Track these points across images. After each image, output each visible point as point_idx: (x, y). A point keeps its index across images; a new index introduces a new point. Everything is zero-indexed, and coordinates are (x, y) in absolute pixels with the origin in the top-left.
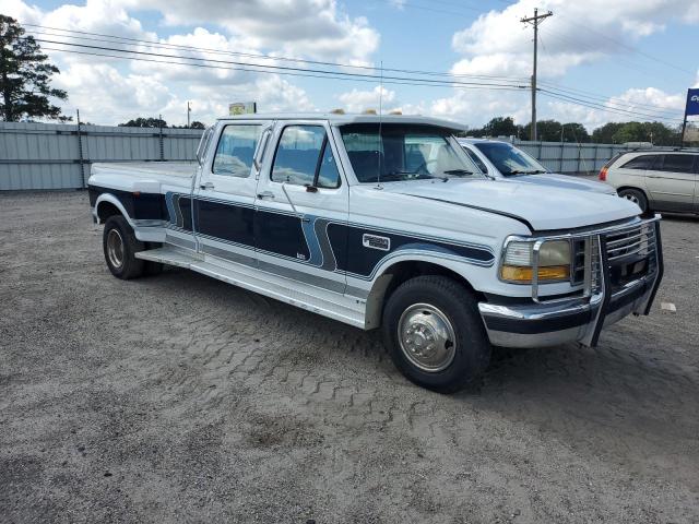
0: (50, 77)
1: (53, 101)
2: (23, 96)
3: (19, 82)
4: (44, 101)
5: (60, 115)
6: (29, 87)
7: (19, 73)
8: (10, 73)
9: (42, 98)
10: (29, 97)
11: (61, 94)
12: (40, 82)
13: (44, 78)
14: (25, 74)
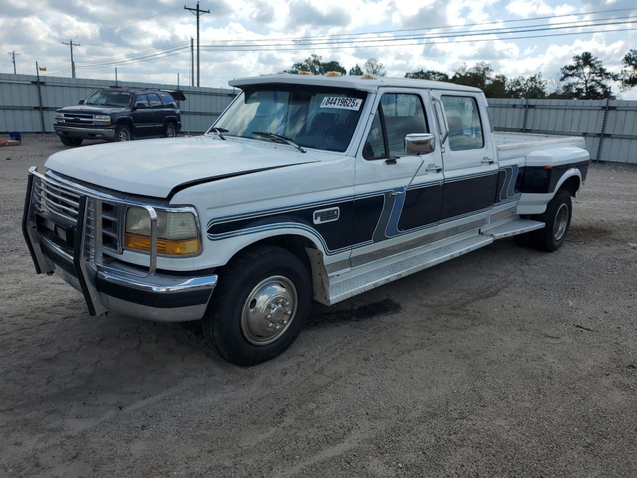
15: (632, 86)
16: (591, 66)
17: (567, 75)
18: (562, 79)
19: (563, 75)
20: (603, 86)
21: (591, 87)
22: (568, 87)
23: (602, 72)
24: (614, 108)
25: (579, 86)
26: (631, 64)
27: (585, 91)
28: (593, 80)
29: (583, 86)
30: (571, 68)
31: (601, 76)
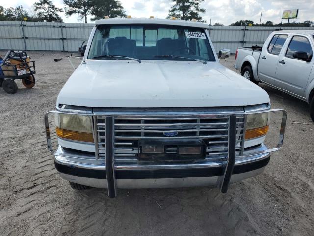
0: (200, 4)
1: (200, 14)
2: (189, 12)
3: (189, 7)
4: (197, 14)
5: (202, 20)
6: (192, 8)
7: (189, 3)
8: (187, 2)
9: (197, 13)
10: (192, 13)
11: (203, 11)
12: (196, 6)
13: (197, 4)
14: (191, 3)
15: (71, 15)
16: (48, 4)
17: (37, 8)
18: (36, 10)
19: (35, 8)
20: (56, 15)
21: (51, 15)
22: (40, 14)
23: (53, 7)
24: (64, 26)
25: (45, 14)
26: (67, 4)
27: (48, 16)
28: (51, 11)
29: (46, 14)
30: (39, 4)
31: (53, 9)
